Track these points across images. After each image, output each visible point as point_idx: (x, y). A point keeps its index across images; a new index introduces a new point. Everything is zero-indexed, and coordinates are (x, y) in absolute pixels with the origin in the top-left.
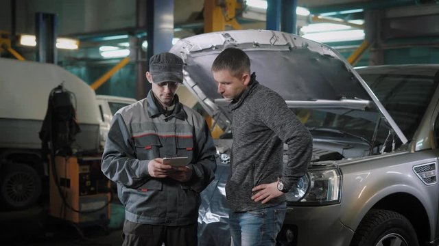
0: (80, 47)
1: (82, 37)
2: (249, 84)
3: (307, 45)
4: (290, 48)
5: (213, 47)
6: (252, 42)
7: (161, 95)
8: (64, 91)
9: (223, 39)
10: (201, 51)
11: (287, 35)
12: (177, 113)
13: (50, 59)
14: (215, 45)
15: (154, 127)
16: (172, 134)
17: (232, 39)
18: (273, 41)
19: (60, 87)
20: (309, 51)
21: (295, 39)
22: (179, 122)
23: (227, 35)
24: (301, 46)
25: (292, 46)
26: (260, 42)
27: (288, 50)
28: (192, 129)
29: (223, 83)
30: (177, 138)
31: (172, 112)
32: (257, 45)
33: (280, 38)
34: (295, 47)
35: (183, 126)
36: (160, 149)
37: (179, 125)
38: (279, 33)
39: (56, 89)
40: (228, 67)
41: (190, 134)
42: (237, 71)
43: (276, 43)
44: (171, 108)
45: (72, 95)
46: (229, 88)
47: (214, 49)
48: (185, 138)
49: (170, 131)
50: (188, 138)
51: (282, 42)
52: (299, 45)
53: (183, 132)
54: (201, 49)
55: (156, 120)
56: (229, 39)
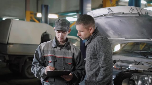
0: (59, 18)
1: (60, 14)
2: (93, 33)
3: (148, 13)
4: (139, 14)
5: (103, 15)
6: (121, 12)
7: (58, 38)
8: (47, 34)
9: (108, 11)
10: (98, 17)
11: (138, 8)
12: (66, 46)
13: (46, 22)
14: (104, 14)
15: (54, 52)
16: (62, 56)
17: (112, 11)
18: (131, 11)
19: (46, 32)
20: (148, 16)
21: (142, 10)
22: (67, 51)
23: (109, 9)
24: (145, 13)
25: (140, 13)
26: (125, 12)
27: (138, 15)
28: (72, 54)
29: (80, 31)
30: (64, 58)
31: (63, 46)
32: (123, 13)
33: (135, 10)
34: (142, 14)
35: (69, 52)
36: (56, 62)
37: (66, 52)
38: (134, 7)
39: (44, 33)
40: (82, 23)
41: (71, 57)
42: (87, 26)
43: (133, 12)
44: (63, 44)
45: (50, 35)
46: (82, 34)
47: (104, 16)
48: (68, 59)
49: (61, 55)
50: (70, 59)
51: (135, 11)
52: (144, 13)
53: (68, 55)
54: (98, 16)
55: (56, 49)
56: (110, 11)
